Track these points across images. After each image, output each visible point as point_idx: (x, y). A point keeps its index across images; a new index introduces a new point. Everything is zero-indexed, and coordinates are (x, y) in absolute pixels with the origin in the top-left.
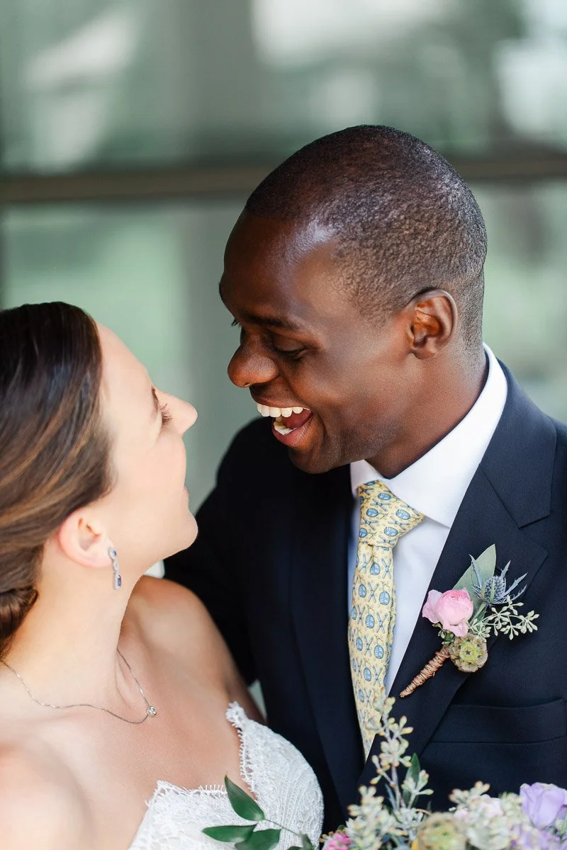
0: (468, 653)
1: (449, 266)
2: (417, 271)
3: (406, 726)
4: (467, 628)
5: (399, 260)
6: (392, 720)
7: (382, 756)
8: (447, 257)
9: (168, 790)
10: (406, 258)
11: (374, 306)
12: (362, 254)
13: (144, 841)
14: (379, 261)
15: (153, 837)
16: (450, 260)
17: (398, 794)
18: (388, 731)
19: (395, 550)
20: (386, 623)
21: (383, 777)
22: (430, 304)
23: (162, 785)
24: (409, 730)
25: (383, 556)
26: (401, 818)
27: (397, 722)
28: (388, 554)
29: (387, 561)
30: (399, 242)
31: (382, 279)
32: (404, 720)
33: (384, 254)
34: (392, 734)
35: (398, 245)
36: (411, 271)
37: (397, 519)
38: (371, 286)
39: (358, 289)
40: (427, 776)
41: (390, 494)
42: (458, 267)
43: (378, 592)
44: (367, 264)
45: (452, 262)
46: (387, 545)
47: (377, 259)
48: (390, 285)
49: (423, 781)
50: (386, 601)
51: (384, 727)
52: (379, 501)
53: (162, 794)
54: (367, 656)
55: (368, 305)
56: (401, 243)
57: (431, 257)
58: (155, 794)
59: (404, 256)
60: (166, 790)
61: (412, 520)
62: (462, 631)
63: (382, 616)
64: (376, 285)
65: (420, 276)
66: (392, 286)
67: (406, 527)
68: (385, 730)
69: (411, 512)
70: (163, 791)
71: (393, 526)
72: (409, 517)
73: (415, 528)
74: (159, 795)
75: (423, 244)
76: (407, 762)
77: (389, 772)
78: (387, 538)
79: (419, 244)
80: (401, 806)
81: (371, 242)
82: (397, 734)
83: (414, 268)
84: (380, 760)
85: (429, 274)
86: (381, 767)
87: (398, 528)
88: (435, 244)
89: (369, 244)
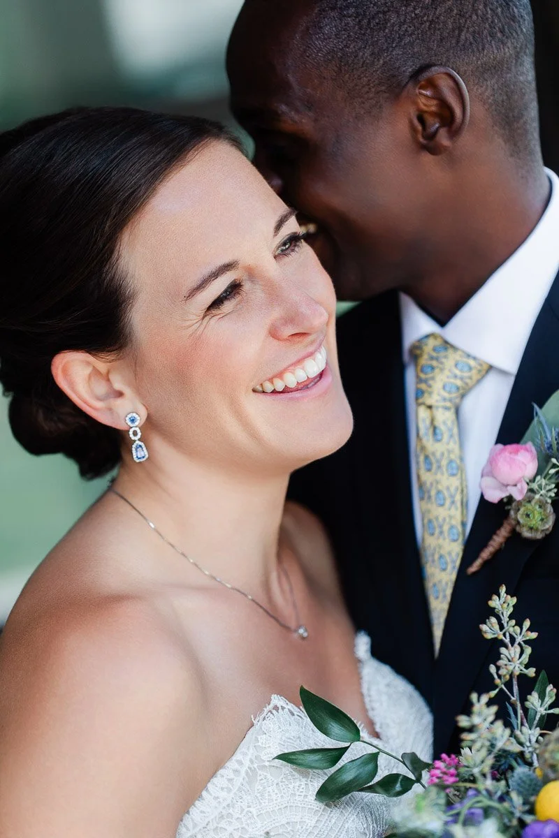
0: (528, 516)
1: (458, 42)
2: (412, 44)
3: (530, 629)
4: (526, 487)
5: (387, 31)
6: (513, 622)
7: (500, 663)
8: (453, 31)
9: (283, 708)
10: (396, 28)
11: (363, 87)
12: (343, 24)
13: (240, 763)
14: (363, 32)
15: (251, 761)
16: (459, 35)
17: (520, 712)
18: (507, 635)
19: (457, 412)
20: (458, 498)
21: (501, 690)
22: (431, 84)
23: (277, 700)
24: (534, 635)
25: (444, 418)
26: (522, 739)
27: (520, 624)
28: (450, 415)
29: (449, 423)
30: (386, 9)
31: (368, 52)
32: (527, 624)
33: (369, 23)
34: (513, 640)
35: (384, 13)
36: (403, 44)
37: (457, 372)
38: (356, 61)
39: (340, 65)
40: (555, 690)
41: (447, 345)
42: (471, 44)
43: (444, 463)
44: (349, 36)
45: (463, 37)
46: (448, 404)
47: (360, 28)
48: (378, 60)
49: (551, 697)
50: (455, 471)
51: (504, 631)
52: (434, 354)
53: (274, 712)
54: (441, 541)
55: (356, 85)
56: (389, 11)
57: (429, 28)
58: (266, 710)
59: (393, 25)
60: (280, 708)
61: (474, 371)
62: (521, 491)
63: (452, 489)
64: (362, 60)
65: (416, 50)
66: (381, 62)
67: (468, 381)
68: (504, 635)
69: (472, 363)
70: (276, 708)
71: (452, 380)
72: (470, 369)
73: (479, 381)
74: (270, 711)
75: (417, 12)
76: (531, 672)
77: (509, 684)
78: (446, 395)
79: (412, 12)
80: (522, 724)
81: (352, 10)
82: (519, 639)
83: (407, 40)
84: (498, 668)
85: (429, 49)
86: (500, 677)
87: (459, 383)
88: (435, 14)
89: (350, 12)
